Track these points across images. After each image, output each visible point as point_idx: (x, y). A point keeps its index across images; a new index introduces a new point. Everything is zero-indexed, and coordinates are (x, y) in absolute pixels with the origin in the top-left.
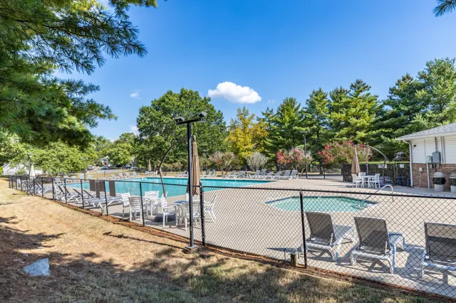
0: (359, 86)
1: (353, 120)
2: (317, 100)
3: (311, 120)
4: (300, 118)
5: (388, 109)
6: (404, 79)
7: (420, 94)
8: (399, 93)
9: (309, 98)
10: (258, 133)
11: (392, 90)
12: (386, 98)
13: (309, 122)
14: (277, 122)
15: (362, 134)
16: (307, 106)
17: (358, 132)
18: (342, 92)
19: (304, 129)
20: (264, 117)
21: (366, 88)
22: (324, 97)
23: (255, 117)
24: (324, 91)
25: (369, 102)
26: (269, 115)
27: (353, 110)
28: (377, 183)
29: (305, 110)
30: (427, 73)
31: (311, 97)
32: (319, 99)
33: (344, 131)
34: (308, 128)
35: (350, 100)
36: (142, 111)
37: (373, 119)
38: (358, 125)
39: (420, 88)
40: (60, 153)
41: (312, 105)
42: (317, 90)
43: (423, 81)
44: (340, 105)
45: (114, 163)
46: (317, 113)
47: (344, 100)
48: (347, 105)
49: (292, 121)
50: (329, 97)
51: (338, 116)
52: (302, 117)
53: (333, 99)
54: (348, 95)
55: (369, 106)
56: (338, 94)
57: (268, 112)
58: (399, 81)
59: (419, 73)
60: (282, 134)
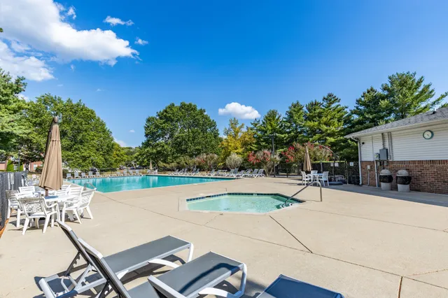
0: (330, 99)
1: (324, 127)
2: (294, 111)
3: (289, 128)
4: (280, 127)
5: (355, 117)
6: (368, 92)
7: (383, 103)
8: (364, 104)
9: (288, 110)
10: (246, 139)
11: (358, 101)
12: (353, 108)
13: (288, 130)
14: (262, 131)
15: (332, 140)
16: (286, 116)
17: (328, 138)
18: (316, 104)
19: (283, 136)
20: (252, 126)
21: (336, 100)
22: (301, 109)
23: (245, 127)
24: (301, 103)
25: (338, 112)
26: (256, 125)
27: (324, 119)
28: (326, 181)
29: (284, 120)
30: (390, 85)
31: (290, 108)
32: (296, 110)
33: (317, 136)
34: (287, 135)
35: (322, 110)
36: (148, 120)
37: (342, 127)
38: (329, 131)
39: (383, 98)
40: (83, 154)
41: (291, 115)
42: (295, 102)
43: (386, 93)
44: (314, 115)
45: (140, 164)
46: (295, 122)
47: (318, 111)
48: (320, 115)
49: (274, 130)
50: (305, 109)
51: (312, 124)
52: (282, 126)
53: (309, 110)
54: (321, 106)
55: (338, 115)
56: (313, 106)
57: (256, 122)
58: (364, 94)
59: (382, 85)
60: (265, 140)
